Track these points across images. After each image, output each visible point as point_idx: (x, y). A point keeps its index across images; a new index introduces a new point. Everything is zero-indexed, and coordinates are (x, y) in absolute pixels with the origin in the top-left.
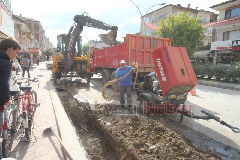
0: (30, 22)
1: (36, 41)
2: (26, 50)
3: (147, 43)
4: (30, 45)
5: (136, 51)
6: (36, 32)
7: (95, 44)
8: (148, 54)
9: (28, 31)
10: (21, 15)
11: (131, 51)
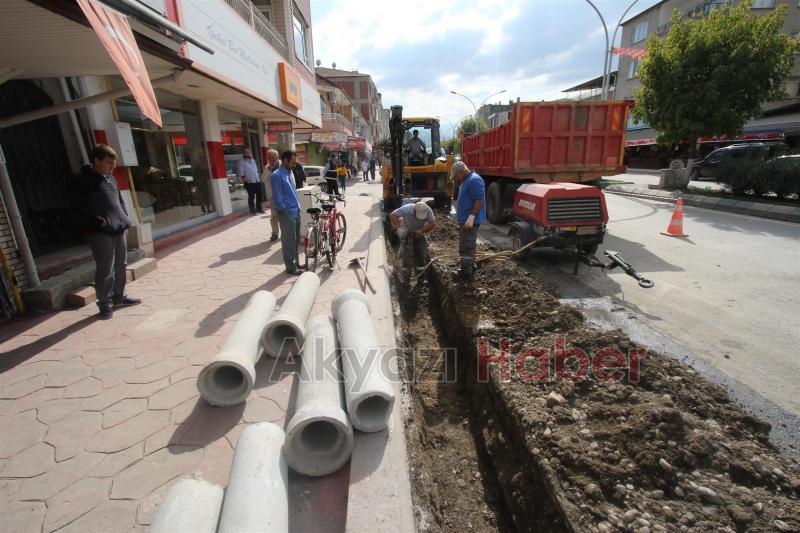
0: (351, 80)
1: (363, 121)
2: (344, 144)
3: (562, 117)
4: (350, 134)
5: (532, 138)
6: (363, 101)
7: (494, 115)
8: (581, 143)
9: (347, 102)
10: (334, 65)
11: (521, 139)
